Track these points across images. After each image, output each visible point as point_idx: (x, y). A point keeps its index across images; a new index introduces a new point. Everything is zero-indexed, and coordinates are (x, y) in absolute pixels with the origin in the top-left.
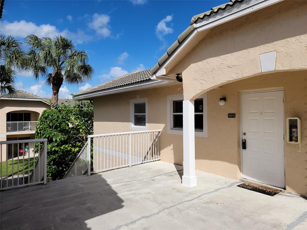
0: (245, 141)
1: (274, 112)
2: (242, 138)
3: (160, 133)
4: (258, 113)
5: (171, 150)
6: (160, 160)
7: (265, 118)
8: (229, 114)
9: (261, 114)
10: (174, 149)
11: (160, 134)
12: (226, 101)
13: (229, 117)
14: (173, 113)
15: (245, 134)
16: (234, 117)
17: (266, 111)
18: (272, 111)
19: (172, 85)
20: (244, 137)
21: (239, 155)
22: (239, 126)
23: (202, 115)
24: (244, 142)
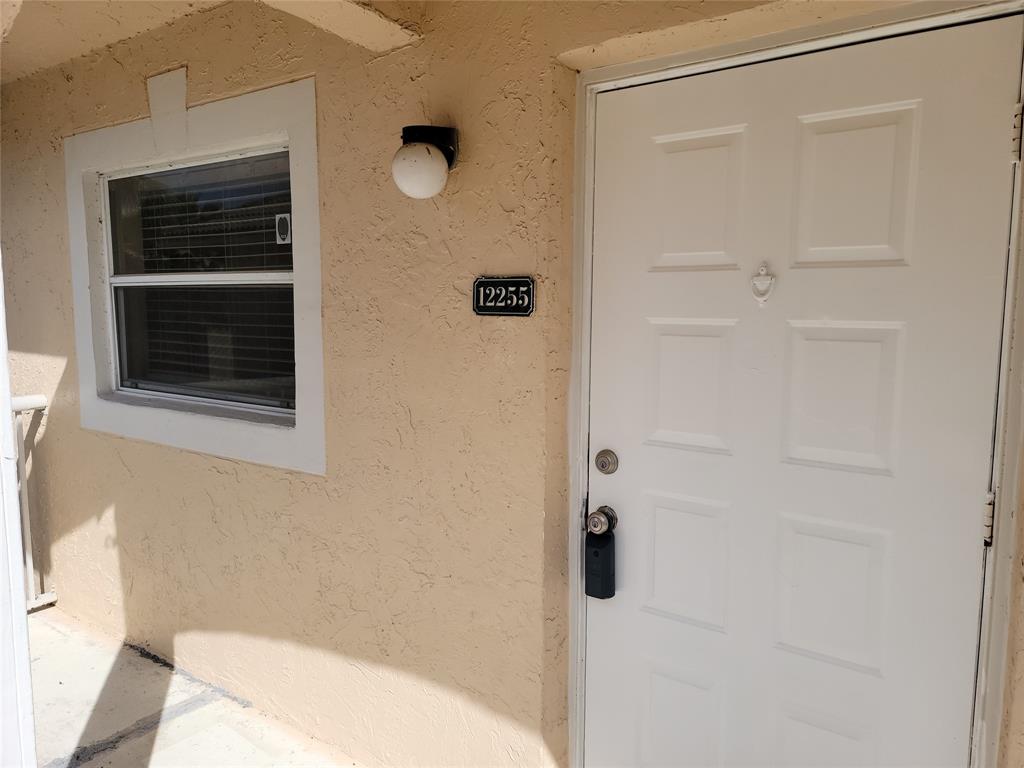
0: (612, 520)
1: (898, 263)
2: (582, 497)
3: (44, 421)
4: (733, 267)
5: (106, 546)
6: (51, 605)
7: (797, 323)
8: (483, 284)
9: (762, 284)
10: (122, 541)
11: (41, 430)
12: (460, 157)
13: (480, 310)
14: (117, 272)
15: (607, 461)
16: (523, 311)
17: (815, 252)
18: (880, 250)
19: (87, 52)
20: (604, 490)
21: (559, 644)
22: (565, 395)
23: (286, 293)
24: (598, 530)
